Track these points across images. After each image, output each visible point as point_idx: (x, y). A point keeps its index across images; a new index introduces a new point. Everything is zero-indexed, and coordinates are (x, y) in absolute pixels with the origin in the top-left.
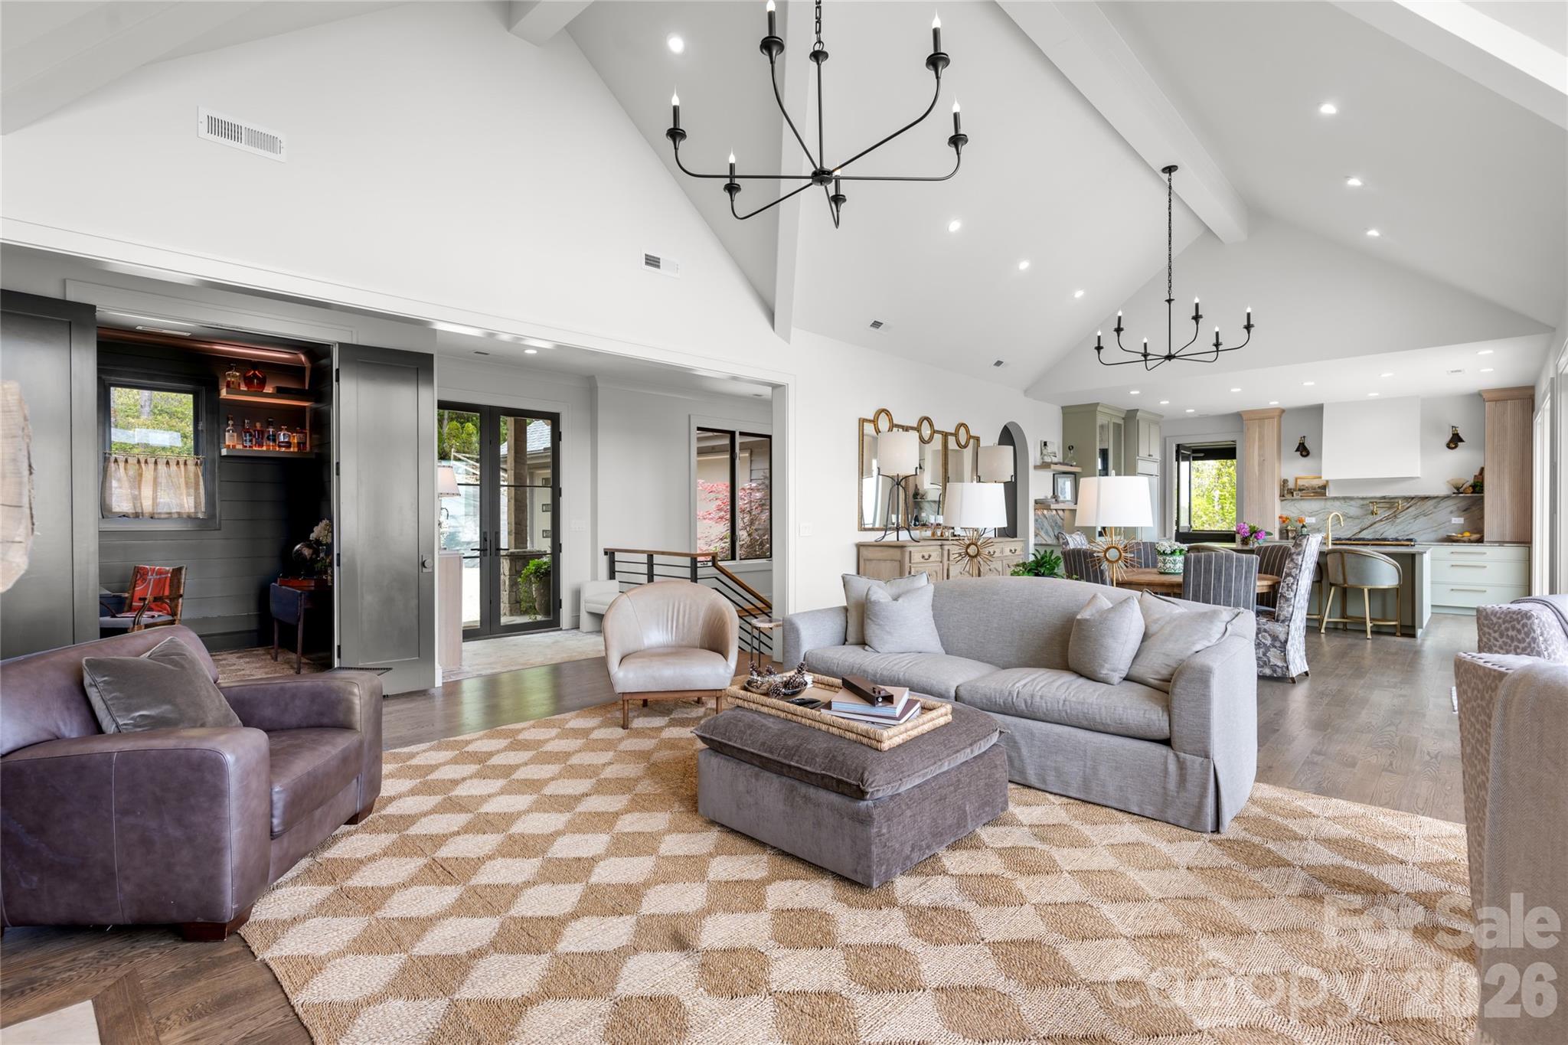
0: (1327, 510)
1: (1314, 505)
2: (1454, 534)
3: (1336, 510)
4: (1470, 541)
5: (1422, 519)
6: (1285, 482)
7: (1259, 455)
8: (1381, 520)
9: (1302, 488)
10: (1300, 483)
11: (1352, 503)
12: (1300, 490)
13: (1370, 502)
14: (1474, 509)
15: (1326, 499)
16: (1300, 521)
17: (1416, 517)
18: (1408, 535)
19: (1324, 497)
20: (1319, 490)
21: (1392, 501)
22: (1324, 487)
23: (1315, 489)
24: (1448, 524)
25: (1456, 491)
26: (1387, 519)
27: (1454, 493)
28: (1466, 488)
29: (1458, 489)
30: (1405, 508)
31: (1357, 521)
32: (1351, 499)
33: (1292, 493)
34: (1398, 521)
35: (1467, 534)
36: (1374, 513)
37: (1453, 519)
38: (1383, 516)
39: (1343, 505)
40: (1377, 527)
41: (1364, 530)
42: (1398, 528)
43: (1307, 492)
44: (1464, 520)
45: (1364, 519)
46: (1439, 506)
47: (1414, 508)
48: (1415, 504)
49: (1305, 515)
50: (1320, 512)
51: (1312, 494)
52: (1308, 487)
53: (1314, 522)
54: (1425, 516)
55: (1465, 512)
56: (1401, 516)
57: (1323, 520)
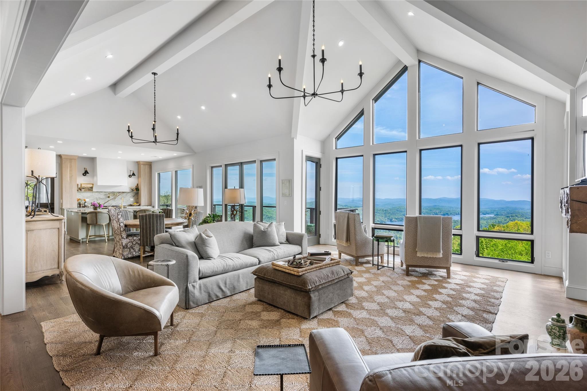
0: (93, 196)
1: (89, 194)
2: (132, 204)
3: (96, 195)
4: (137, 206)
6: (78, 185)
7: (70, 174)
8: (111, 200)
9: (84, 187)
10: (83, 186)
13: (108, 193)
14: (136, 196)
15: (93, 192)
16: (84, 200)
17: (121, 199)
18: (119, 204)
20: (90, 189)
21: (115, 193)
22: (92, 188)
23: (88, 188)
24: (129, 200)
25: (132, 190)
26: (113, 199)
28: (134, 190)
30: (118, 195)
31: (103, 200)
32: (101, 192)
33: (81, 189)
34: (116, 200)
35: (135, 204)
36: (109, 197)
37: (131, 199)
38: (111, 198)
39: (99, 194)
40: (110, 202)
41: (106, 203)
42: (116, 202)
43: (86, 189)
44: (133, 199)
45: (106, 199)
46: (127, 195)
47: (120, 196)
48: (120, 194)
49: (85, 198)
50: (90, 197)
51: (88, 190)
52: (86, 187)
53: (89, 200)
54: (124, 198)
55: (134, 197)
56: (117, 198)
57: (92, 200)
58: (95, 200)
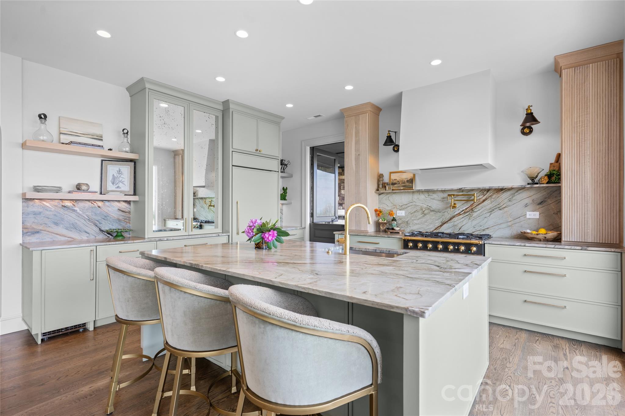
0: (414, 203)
1: (403, 198)
2: (528, 231)
3: (421, 201)
4: (546, 240)
5: (498, 213)
6: (380, 176)
7: (356, 151)
8: (459, 214)
9: (395, 182)
10: (393, 177)
11: (435, 196)
12: (393, 184)
13: (449, 195)
14: (549, 201)
15: (413, 192)
16: (390, 214)
17: (492, 211)
18: (484, 230)
19: (412, 191)
21: (469, 193)
22: (411, 181)
23: (404, 183)
24: (522, 218)
25: (530, 182)
26: (465, 213)
27: (528, 184)
28: (541, 178)
29: (533, 179)
30: (481, 200)
31: (439, 214)
33: (385, 187)
34: (475, 214)
35: (542, 231)
36: (453, 207)
37: (528, 213)
38: (461, 210)
39: (427, 199)
40: (456, 220)
41: (444, 224)
42: (475, 222)
43: (398, 186)
44: (540, 214)
45: (444, 212)
46: (514, 198)
47: (489, 201)
48: (491, 196)
49: (397, 208)
50: (408, 205)
51: (402, 188)
52: (399, 181)
53: (404, 215)
54: (500, 210)
55: (540, 206)
56: (477, 210)
57: (411, 213)
58: (419, 215)
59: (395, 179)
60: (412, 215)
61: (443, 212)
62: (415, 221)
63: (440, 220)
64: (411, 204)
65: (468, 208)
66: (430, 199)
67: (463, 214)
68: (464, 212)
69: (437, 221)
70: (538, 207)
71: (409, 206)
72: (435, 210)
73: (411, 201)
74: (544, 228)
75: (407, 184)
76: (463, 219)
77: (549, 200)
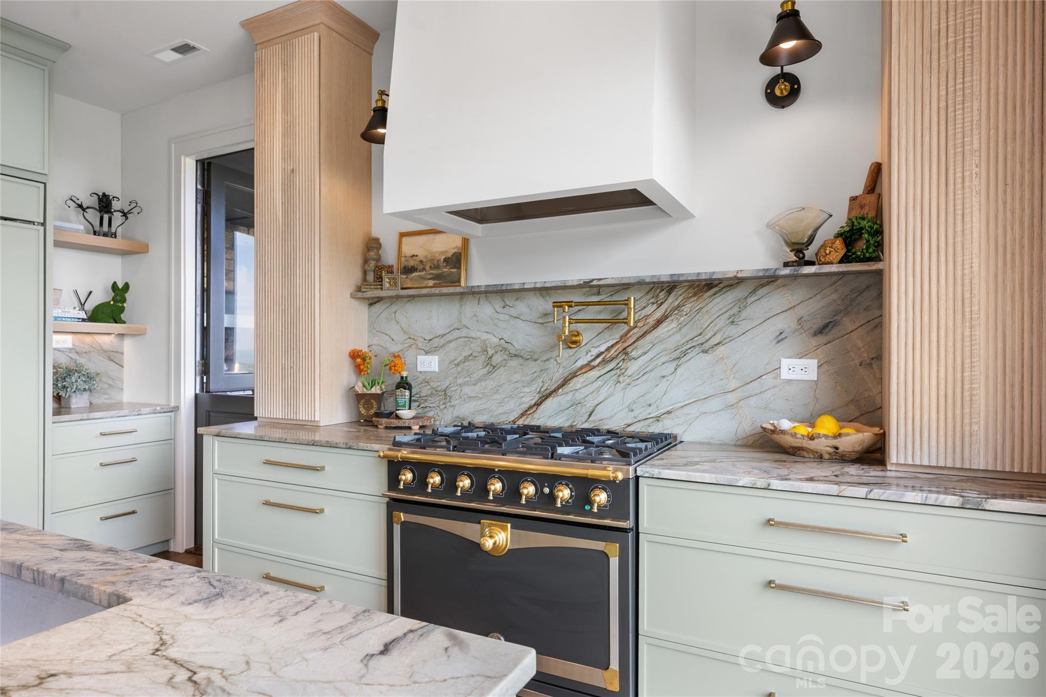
0: (464, 332)
1: (433, 316)
2: (785, 425)
3: (484, 323)
4: (840, 457)
5: (697, 362)
7: (283, 159)
8: (589, 367)
9: (412, 263)
11: (521, 307)
12: (408, 270)
13: (558, 305)
14: (848, 324)
15: (462, 295)
16: (393, 366)
17: (680, 356)
18: (658, 419)
19: (458, 290)
20: (447, 271)
21: (613, 298)
22: (457, 261)
23: (437, 267)
24: (768, 380)
25: (793, 258)
26: (605, 362)
27: (786, 265)
28: (823, 246)
29: (799, 249)
30: (651, 321)
31: (533, 367)
32: (520, 292)
33: (381, 279)
34: (633, 367)
35: (827, 425)
36: (572, 342)
37: (786, 363)
38: (595, 352)
39: (501, 317)
40: (578, 386)
41: (547, 397)
42: (633, 393)
43: (422, 278)
44: (819, 367)
45: (548, 360)
46: (745, 314)
47: (674, 325)
48: (678, 307)
49: (418, 348)
50: (449, 337)
51: (431, 283)
52: (424, 260)
53: (437, 371)
54: (705, 352)
55: (822, 339)
56: (640, 352)
57: (456, 362)
58: (478, 368)
59: (413, 256)
60: (459, 369)
61: (544, 359)
62: (467, 390)
63: (536, 386)
64: (456, 334)
65: (612, 346)
66: (507, 317)
67: (598, 365)
68: (603, 360)
69: (527, 390)
70: (814, 342)
71: (451, 341)
72: (522, 354)
73: (456, 326)
74: (830, 412)
75: (445, 270)
76: (599, 383)
77: (846, 320)
